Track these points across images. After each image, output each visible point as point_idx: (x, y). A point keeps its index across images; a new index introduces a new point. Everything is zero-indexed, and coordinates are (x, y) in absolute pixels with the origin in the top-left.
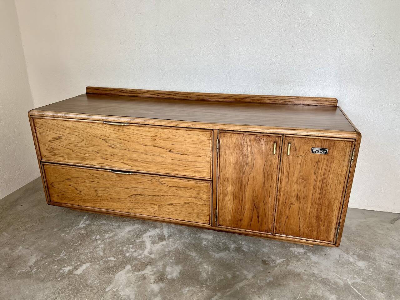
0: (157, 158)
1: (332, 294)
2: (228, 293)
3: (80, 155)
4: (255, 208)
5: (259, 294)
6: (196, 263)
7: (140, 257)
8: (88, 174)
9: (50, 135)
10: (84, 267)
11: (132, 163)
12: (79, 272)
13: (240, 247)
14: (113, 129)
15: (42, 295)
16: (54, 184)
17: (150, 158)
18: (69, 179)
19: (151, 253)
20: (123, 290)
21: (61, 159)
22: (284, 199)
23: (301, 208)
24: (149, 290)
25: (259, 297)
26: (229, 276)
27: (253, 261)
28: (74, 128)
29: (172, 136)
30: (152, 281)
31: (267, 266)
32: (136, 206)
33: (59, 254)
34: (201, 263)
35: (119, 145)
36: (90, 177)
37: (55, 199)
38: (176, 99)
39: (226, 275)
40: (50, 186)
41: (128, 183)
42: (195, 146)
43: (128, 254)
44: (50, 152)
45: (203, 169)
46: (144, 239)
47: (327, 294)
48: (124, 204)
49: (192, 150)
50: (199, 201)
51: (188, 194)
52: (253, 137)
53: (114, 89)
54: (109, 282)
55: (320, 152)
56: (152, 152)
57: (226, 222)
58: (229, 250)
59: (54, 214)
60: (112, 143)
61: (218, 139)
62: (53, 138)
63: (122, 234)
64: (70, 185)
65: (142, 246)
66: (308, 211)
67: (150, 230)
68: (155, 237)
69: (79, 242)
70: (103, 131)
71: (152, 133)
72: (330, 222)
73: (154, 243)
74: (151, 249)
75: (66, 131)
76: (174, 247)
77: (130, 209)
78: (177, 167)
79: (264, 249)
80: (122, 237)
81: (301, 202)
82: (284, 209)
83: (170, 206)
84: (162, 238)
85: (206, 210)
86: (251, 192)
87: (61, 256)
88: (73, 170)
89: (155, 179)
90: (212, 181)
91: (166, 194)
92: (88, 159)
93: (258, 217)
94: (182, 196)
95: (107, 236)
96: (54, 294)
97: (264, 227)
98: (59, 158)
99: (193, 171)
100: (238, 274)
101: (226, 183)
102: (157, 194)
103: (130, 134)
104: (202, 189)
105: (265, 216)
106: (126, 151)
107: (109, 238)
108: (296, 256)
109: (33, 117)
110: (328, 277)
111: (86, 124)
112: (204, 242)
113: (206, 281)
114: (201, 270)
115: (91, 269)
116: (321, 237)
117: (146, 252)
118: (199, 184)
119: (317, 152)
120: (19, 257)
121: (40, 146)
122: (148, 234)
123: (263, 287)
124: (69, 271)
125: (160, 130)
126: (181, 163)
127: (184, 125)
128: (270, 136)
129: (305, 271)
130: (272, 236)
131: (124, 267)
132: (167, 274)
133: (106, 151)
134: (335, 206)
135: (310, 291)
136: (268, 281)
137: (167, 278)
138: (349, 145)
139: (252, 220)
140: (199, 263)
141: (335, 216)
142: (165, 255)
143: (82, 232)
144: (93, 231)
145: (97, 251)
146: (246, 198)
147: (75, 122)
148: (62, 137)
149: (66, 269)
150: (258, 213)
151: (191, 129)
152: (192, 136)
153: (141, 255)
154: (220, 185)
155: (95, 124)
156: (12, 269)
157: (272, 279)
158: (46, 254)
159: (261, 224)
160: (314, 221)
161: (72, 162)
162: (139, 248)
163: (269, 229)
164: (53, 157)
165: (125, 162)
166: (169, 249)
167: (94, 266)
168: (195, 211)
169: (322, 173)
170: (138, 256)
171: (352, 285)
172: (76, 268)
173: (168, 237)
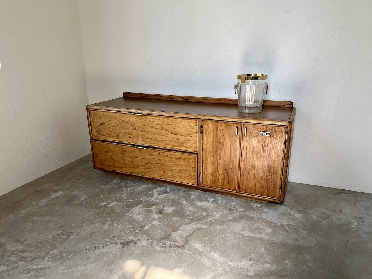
0: (164, 137)
1: (269, 228)
2: (201, 223)
3: (116, 135)
4: (226, 173)
5: (221, 224)
6: (184, 206)
7: (149, 201)
8: (119, 148)
9: (99, 121)
10: (114, 203)
11: (148, 141)
12: (111, 205)
13: (216, 201)
14: (137, 118)
15: (88, 215)
16: (98, 154)
17: (159, 137)
18: (107, 152)
19: (156, 199)
20: (136, 216)
21: (104, 137)
22: (244, 167)
23: (255, 173)
24: (152, 217)
25: (220, 226)
26: (204, 214)
27: (223, 208)
28: (113, 117)
29: (173, 123)
30: (154, 213)
31: (231, 212)
32: (149, 171)
33: (99, 196)
34: (188, 207)
35: (140, 129)
36: (121, 150)
37: (98, 165)
38: (182, 101)
39: (202, 214)
40: (95, 156)
41: (144, 155)
42: (187, 130)
43: (141, 199)
44: (98, 133)
45: (192, 145)
46: (153, 192)
47: (266, 228)
48: (141, 170)
49: (185, 132)
50: (189, 168)
51: (182, 163)
52: (223, 125)
53: (142, 94)
54: (128, 212)
55: (265, 134)
56: (161, 134)
57: (207, 183)
58: (208, 202)
59: (97, 176)
60: (136, 127)
61: (201, 125)
62: (100, 123)
63: (140, 189)
64: (108, 156)
65: (152, 195)
66: (260, 175)
67: (158, 187)
68: (161, 192)
69: (112, 191)
70: (131, 119)
71: (161, 121)
72: (275, 184)
73: (159, 194)
74: (157, 198)
75: (108, 119)
76: (172, 198)
77: (145, 173)
78: (176, 144)
79: (232, 203)
80: (140, 190)
81: (256, 169)
82: (245, 173)
83: (170, 172)
84: (165, 192)
85: (194, 175)
86: (223, 161)
87: (100, 197)
88: (110, 145)
89: (161, 152)
90: (198, 154)
91: (168, 163)
92: (121, 138)
93: (228, 179)
94: (178, 165)
95: (130, 189)
96: (95, 215)
97: (232, 187)
98: (103, 137)
99: (186, 147)
100: (210, 214)
101: (207, 155)
102: (162, 162)
103: (147, 121)
104: (191, 160)
105: (233, 179)
106: (145, 133)
107: (131, 190)
108: (254, 208)
109: (89, 109)
110: (271, 220)
111: (120, 115)
112: (193, 196)
113: (189, 216)
114: (186, 210)
115: (118, 205)
116: (270, 195)
117: (153, 199)
118: (189, 157)
119: (264, 134)
120: (75, 196)
121: (92, 128)
122: (157, 190)
123: (224, 221)
124: (104, 205)
125: (166, 119)
126: (178, 141)
127: (181, 116)
128: (234, 123)
129: (257, 216)
130: (237, 194)
131: (138, 205)
132: (164, 210)
133: (133, 132)
134: (278, 172)
135: (256, 226)
136: (229, 219)
137: (164, 212)
138: (284, 129)
139: (224, 182)
140: (186, 206)
141: (278, 180)
142: (166, 201)
143: (114, 186)
144: (121, 186)
145: (122, 196)
146: (220, 165)
147: (114, 113)
148: (106, 123)
149: (103, 204)
150: (228, 176)
151: (185, 118)
152: (186, 123)
153: (150, 200)
154: (203, 157)
155: (126, 115)
156: (71, 201)
157: (232, 218)
158: (91, 196)
159: (231, 184)
160: (265, 183)
161: (111, 139)
162: (149, 197)
163: (236, 188)
164: (99, 136)
165: (144, 140)
166: (169, 198)
167: (120, 203)
168: (187, 175)
169: (268, 149)
170: (148, 200)
171: (286, 226)
172: (109, 204)
173: (169, 192)
